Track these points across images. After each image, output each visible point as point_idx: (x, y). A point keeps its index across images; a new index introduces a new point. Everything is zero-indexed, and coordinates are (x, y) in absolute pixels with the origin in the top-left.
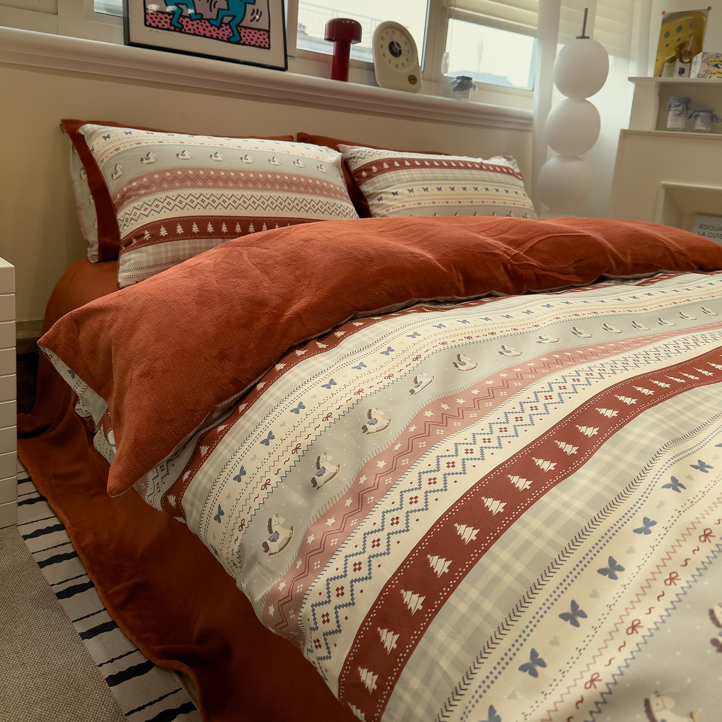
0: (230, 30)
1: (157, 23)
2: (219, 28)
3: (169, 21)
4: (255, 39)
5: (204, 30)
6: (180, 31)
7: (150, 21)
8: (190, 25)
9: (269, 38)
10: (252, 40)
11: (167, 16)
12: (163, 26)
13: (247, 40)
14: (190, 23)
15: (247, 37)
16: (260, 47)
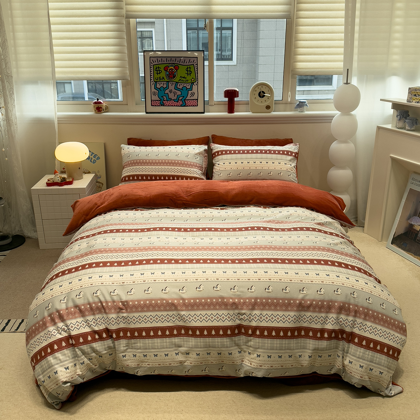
1: (155, 104)
2: (177, 102)
3: (159, 103)
4: (192, 103)
5: (172, 104)
6: (163, 106)
7: (153, 104)
9: (197, 102)
10: (190, 104)
12: (157, 105)
13: (188, 104)
15: (188, 103)
16: (193, 106)
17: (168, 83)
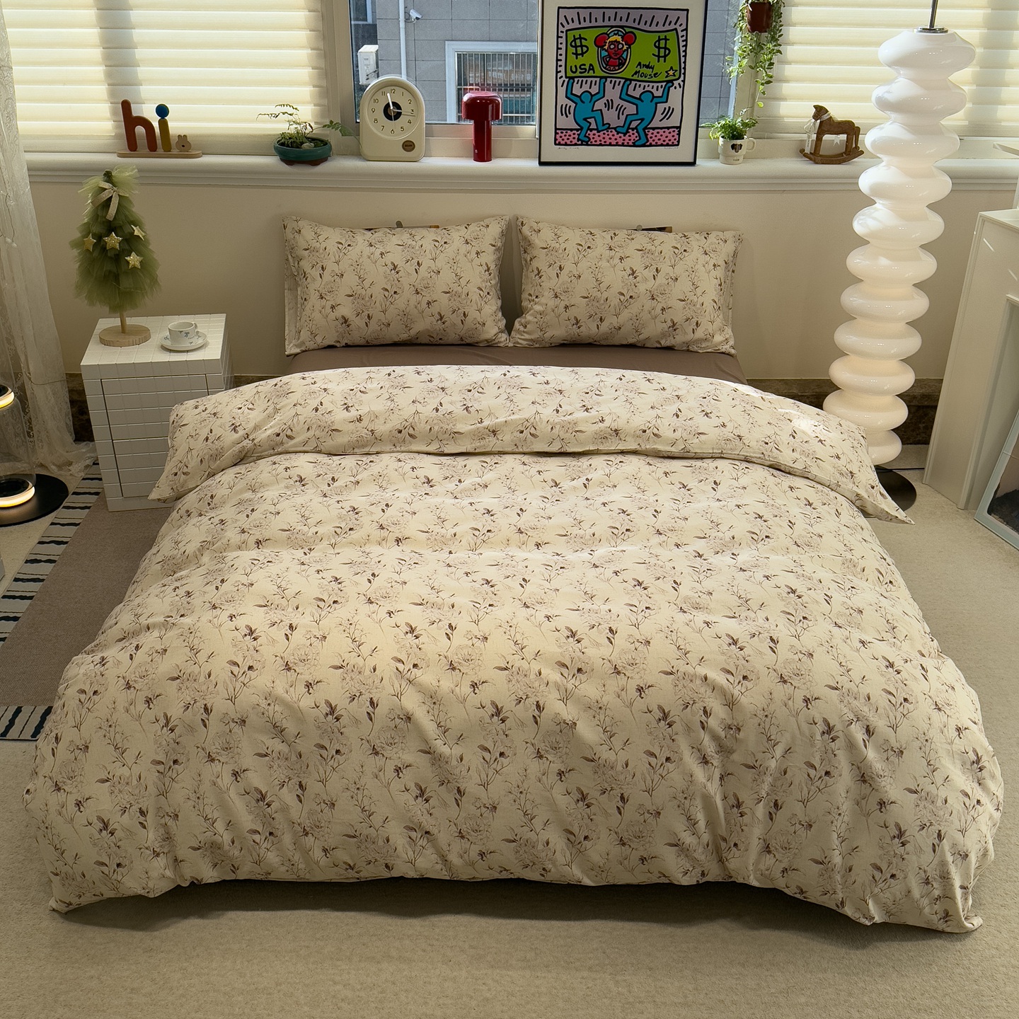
0: (636, 134)
1: (566, 140)
2: (624, 136)
3: (577, 137)
4: (663, 138)
5: (610, 139)
6: (587, 145)
7: (559, 140)
8: (596, 137)
9: (679, 134)
10: (659, 139)
11: (575, 132)
12: (571, 142)
13: (654, 141)
14: (597, 134)
15: (654, 138)
16: (668, 145)
17: (604, 80)
